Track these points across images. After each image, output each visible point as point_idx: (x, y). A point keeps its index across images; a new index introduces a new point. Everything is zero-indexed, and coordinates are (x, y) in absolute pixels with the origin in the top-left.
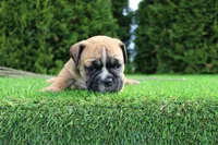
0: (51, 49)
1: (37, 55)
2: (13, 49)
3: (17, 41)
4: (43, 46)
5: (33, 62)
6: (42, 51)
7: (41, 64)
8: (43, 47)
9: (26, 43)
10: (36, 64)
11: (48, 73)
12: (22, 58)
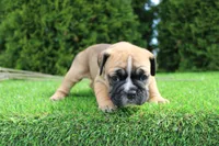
0: (71, 50)
1: (57, 56)
2: (34, 50)
3: (38, 43)
4: (63, 46)
5: (54, 63)
6: (62, 52)
7: (61, 65)
8: (63, 48)
9: (47, 44)
10: (57, 65)
12: (43, 59)
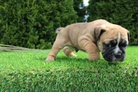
0: (37, 32)
4: (32, 30)
8: (32, 32)
10: (28, 42)
11: (36, 48)
